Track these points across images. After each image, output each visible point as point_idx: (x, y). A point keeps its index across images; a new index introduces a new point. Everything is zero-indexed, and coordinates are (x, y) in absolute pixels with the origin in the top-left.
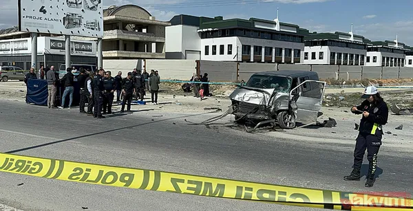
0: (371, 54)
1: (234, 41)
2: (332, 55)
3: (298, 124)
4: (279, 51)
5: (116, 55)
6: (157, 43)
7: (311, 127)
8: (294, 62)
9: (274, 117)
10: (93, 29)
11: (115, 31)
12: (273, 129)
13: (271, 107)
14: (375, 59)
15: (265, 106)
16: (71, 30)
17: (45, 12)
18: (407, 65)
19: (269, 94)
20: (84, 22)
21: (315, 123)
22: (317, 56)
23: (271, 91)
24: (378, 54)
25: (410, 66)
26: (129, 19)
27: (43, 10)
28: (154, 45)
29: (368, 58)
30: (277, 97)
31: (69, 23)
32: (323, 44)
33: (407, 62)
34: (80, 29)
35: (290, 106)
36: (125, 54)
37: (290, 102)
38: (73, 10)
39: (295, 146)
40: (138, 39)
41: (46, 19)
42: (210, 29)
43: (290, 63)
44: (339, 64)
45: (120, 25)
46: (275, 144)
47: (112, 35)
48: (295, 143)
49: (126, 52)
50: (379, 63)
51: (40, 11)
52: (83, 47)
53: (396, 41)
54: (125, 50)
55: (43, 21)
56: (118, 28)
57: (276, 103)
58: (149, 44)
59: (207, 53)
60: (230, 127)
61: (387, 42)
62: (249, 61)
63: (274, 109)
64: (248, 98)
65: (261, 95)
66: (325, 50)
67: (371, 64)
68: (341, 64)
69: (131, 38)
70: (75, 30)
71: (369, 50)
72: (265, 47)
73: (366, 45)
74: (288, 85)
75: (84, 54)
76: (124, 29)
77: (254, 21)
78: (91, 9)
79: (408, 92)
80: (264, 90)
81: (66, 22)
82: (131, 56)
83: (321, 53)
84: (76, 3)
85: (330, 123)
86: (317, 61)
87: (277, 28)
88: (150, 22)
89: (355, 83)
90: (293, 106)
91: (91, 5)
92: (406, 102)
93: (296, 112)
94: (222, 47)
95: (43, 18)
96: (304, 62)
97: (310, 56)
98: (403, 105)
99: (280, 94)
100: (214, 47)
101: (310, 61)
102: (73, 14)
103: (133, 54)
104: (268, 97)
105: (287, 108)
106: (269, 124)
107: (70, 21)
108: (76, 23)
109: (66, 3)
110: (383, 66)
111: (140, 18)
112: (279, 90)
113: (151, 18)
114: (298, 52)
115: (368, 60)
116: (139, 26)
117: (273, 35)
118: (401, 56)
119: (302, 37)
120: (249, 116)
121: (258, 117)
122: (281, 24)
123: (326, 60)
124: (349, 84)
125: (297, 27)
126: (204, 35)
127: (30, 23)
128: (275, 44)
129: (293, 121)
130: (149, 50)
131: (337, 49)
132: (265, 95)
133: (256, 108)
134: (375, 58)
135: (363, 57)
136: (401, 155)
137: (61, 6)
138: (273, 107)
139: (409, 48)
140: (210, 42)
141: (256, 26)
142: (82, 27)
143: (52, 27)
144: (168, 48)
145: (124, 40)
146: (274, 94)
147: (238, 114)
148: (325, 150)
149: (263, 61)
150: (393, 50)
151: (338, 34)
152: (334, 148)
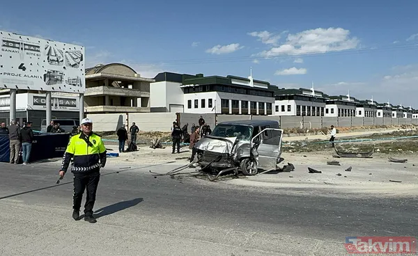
0: (329, 107)
1: (213, 95)
2: (298, 107)
3: (260, 171)
4: (254, 104)
5: (102, 110)
6: (142, 98)
7: (272, 172)
8: (267, 114)
9: (238, 165)
10: (74, 85)
11: (101, 87)
12: (236, 176)
13: (234, 155)
14: (332, 111)
15: (228, 154)
16: (52, 86)
17: (24, 69)
18: (357, 115)
19: (232, 143)
20: (65, 78)
21: (275, 169)
22: (286, 108)
23: (233, 139)
24: (335, 107)
25: (360, 116)
26: (114, 76)
27: (22, 67)
28: (139, 100)
29: (327, 110)
30: (240, 145)
31: (50, 80)
32: (290, 98)
33: (358, 113)
34: (62, 85)
35: (251, 154)
36: (112, 108)
37: (252, 149)
38: (55, 67)
39: (252, 193)
40: (123, 94)
41: (25, 76)
42: (192, 85)
43: (263, 114)
44: (304, 115)
45: (106, 82)
46: (234, 192)
47: (98, 91)
48: (253, 190)
49: (112, 107)
50: (336, 114)
51: (20, 68)
52: (67, 102)
53: (348, 96)
54: (112, 105)
55: (22, 78)
56: (104, 85)
57: (238, 151)
58: (135, 99)
59: (190, 106)
60: (195, 176)
61: (341, 97)
62: (228, 113)
63: (237, 157)
64: (211, 148)
65: (224, 143)
66: (292, 103)
67: (329, 115)
68: (305, 115)
69: (116, 94)
70: (56, 86)
71: (328, 103)
72: (242, 101)
73: (325, 99)
74: (249, 133)
75: (68, 109)
76: (110, 85)
77: (231, 78)
78: (73, 66)
79: (358, 138)
80: (227, 138)
81: (47, 79)
82: (117, 110)
83: (289, 106)
84: (58, 61)
85: (290, 168)
86: (286, 113)
87: (251, 84)
88: (136, 79)
89: (317, 131)
90: (255, 153)
91: (73, 63)
92: (356, 146)
93: (257, 158)
94: (203, 101)
95: (22, 75)
96: (275, 114)
97: (280, 108)
98: (354, 148)
99: (242, 142)
100: (196, 101)
101: (280, 113)
102: (54, 71)
103: (119, 108)
104: (231, 145)
105: (249, 155)
106: (232, 172)
107: (50, 77)
108: (57, 79)
109: (46, 60)
110: (339, 116)
111: (126, 75)
112: (241, 138)
113: (136, 75)
114: (270, 105)
115: (327, 112)
116: (125, 83)
117: (248, 90)
118: (353, 108)
119: (273, 93)
120: (213, 165)
121: (222, 165)
122: (254, 81)
123: (293, 112)
124: (311, 131)
125: (268, 84)
126: (187, 90)
127: (8, 80)
128: (250, 98)
129: (255, 168)
130: (135, 104)
131: (302, 103)
132: (228, 143)
133: (220, 157)
134: (332, 109)
135: (323, 109)
136: (347, 197)
137: (42, 63)
138: (236, 155)
139: (358, 101)
140: (192, 96)
141: (233, 82)
142: (64, 83)
143: (32, 83)
144: (153, 103)
145: (110, 96)
146: (236, 142)
147: (203, 163)
148: (279, 195)
149: (240, 113)
150: (346, 103)
151: (301, 90)
152: (288, 193)
